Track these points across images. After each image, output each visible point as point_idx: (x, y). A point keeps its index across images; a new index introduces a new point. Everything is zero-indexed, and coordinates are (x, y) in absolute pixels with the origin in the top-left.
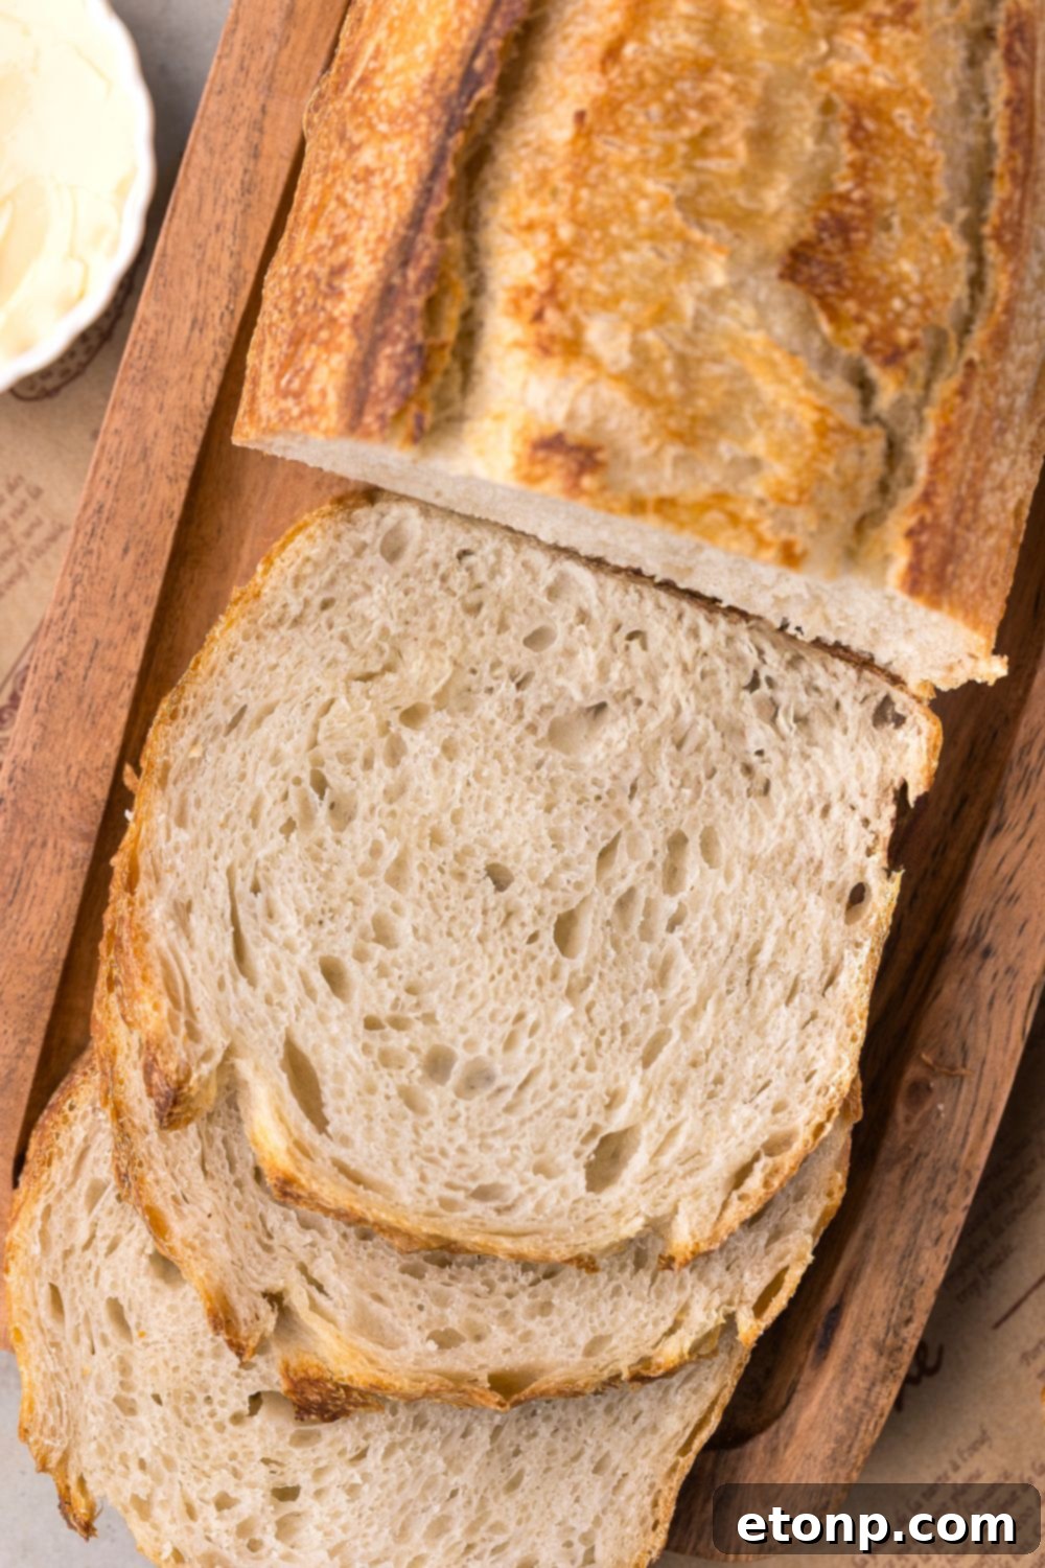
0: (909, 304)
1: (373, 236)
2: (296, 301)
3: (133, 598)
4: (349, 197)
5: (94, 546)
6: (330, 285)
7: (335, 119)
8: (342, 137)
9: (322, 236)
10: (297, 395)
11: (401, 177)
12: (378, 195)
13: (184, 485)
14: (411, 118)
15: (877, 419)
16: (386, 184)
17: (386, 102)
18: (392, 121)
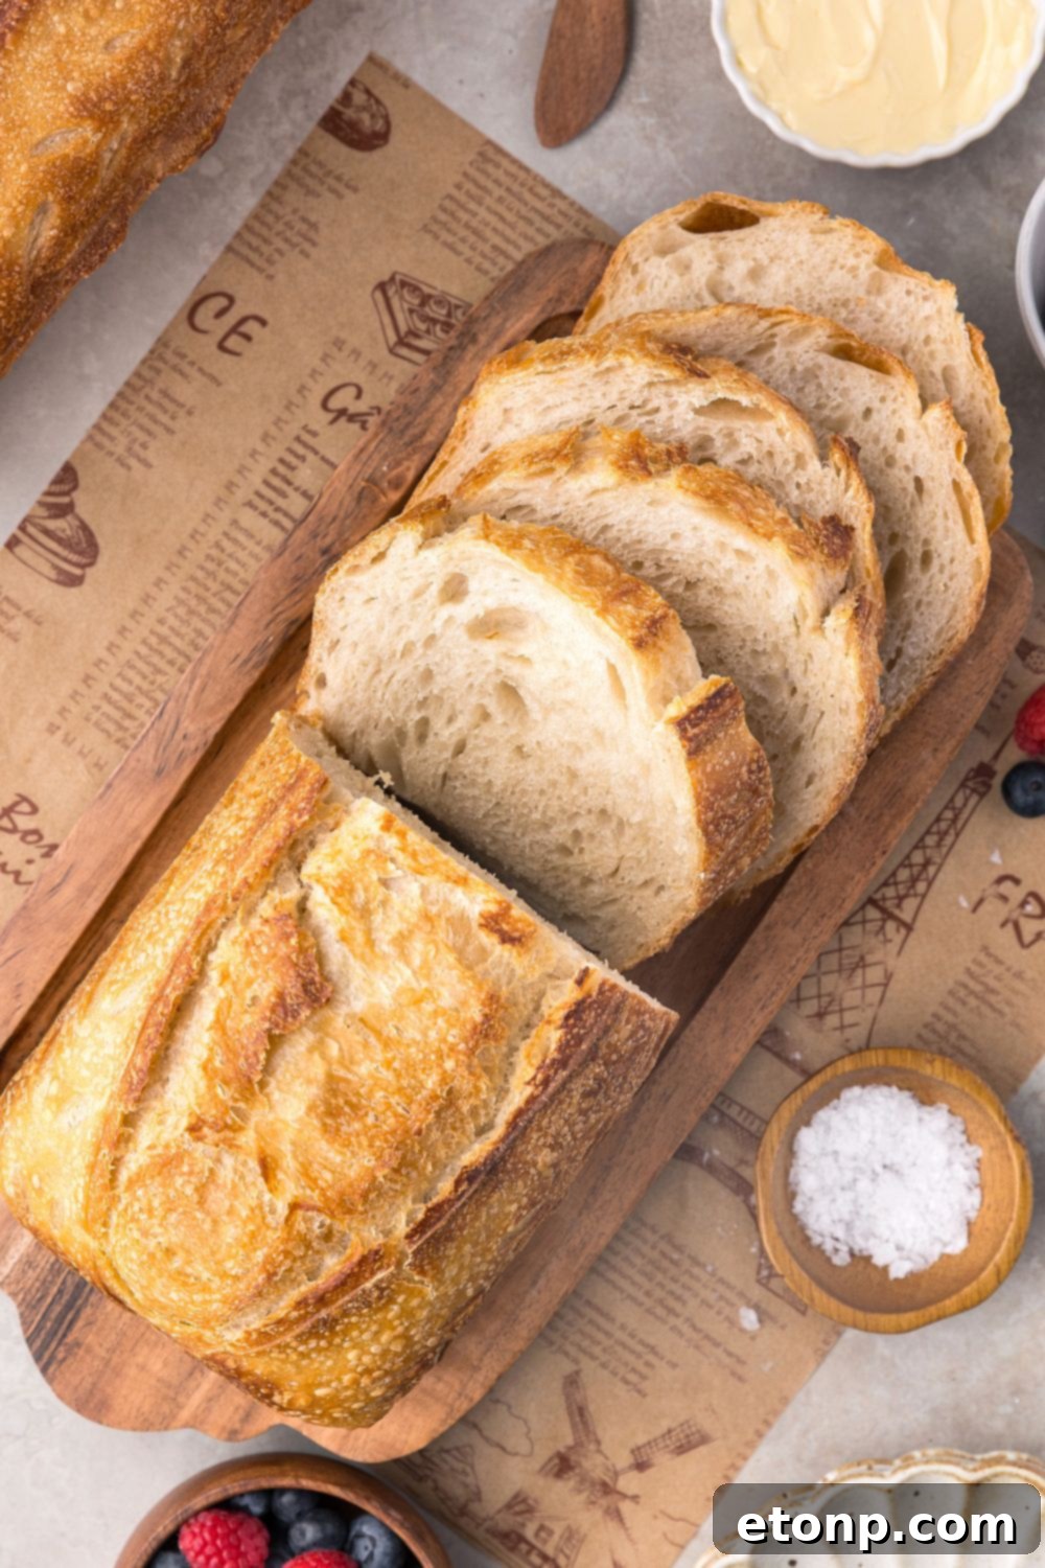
0: (258, 947)
1: (564, 1106)
2: (621, 1086)
3: (762, 947)
4: (569, 1138)
5: (774, 987)
6: (600, 1087)
7: (556, 1190)
8: (557, 1176)
9: (593, 1118)
10: (642, 1026)
11: (535, 1136)
12: (552, 1130)
13: (708, 1004)
14: (515, 1170)
15: (302, 886)
16: (545, 1135)
17: (525, 1186)
18: (527, 1173)
